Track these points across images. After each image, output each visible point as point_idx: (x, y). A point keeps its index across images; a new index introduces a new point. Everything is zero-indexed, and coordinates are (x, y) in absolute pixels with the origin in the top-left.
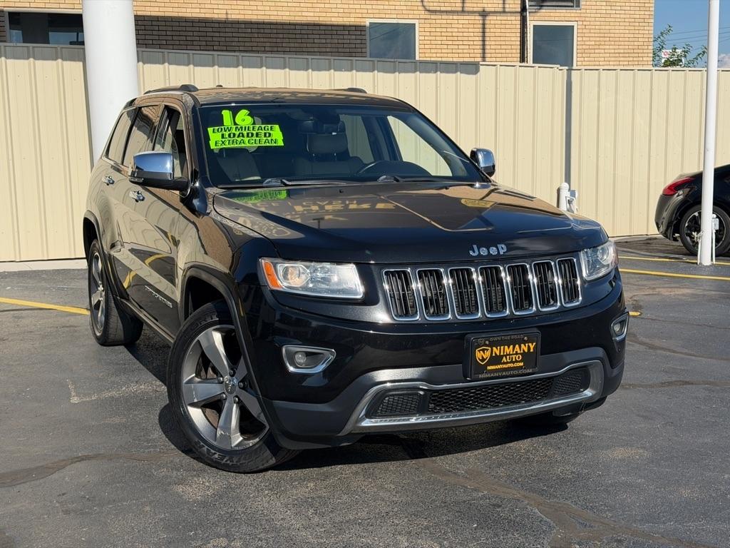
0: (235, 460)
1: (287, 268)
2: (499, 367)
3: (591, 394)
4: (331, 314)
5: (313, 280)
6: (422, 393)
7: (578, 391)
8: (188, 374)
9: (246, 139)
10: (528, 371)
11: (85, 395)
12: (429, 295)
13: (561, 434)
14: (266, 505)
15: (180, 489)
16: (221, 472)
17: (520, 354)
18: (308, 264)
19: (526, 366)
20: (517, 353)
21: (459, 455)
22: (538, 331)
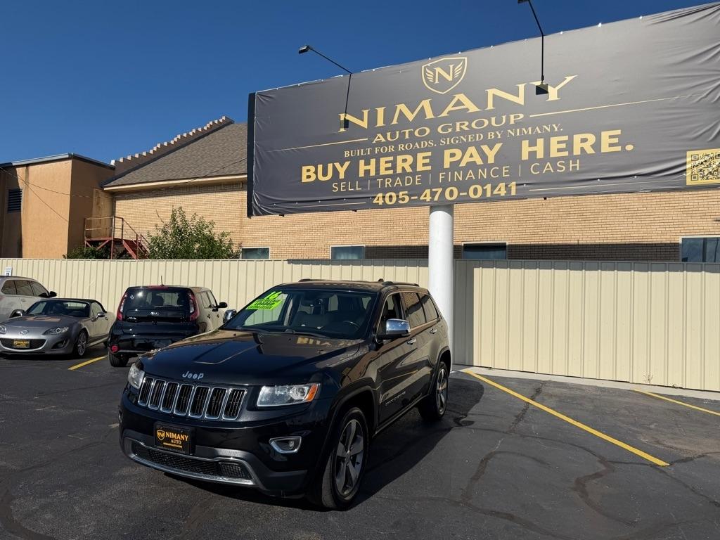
2: (169, 444)
19: (183, 449)
20: (179, 439)
22: (189, 429)
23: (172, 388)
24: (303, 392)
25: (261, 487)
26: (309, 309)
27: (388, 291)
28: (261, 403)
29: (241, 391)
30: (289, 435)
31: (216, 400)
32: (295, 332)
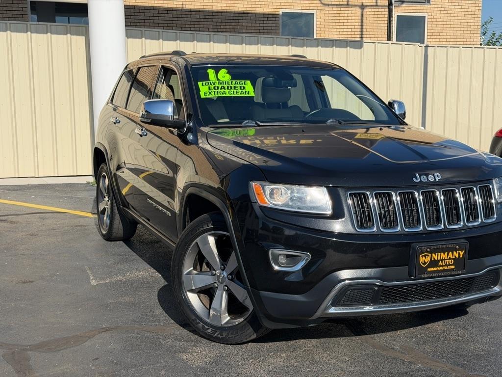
0: (224, 334)
1: (272, 190)
2: (436, 269)
3: (498, 290)
4: (307, 225)
5: (291, 199)
6: (376, 288)
7: (490, 288)
8: (188, 267)
9: (227, 91)
10: (458, 272)
11: (100, 279)
12: (383, 212)
13: (464, 317)
14: (252, 371)
15: (184, 356)
16: (213, 343)
17: (452, 259)
18: (288, 186)
19: (457, 268)
20: (450, 259)
21: (392, 333)
22: (466, 242)
29: (486, 187)
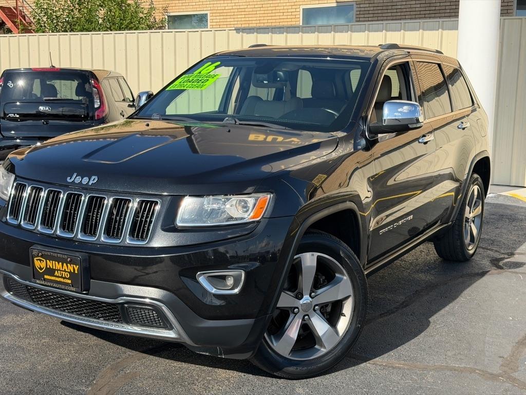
2: (53, 278)
17: (68, 272)
19: (73, 284)
20: (65, 271)
22: (79, 256)
23: (53, 200)
24: (245, 207)
25: (186, 340)
26: (266, 93)
27: (390, 58)
28: (183, 221)
29: (152, 202)
30: (226, 268)
31: (117, 215)
32: (238, 122)
